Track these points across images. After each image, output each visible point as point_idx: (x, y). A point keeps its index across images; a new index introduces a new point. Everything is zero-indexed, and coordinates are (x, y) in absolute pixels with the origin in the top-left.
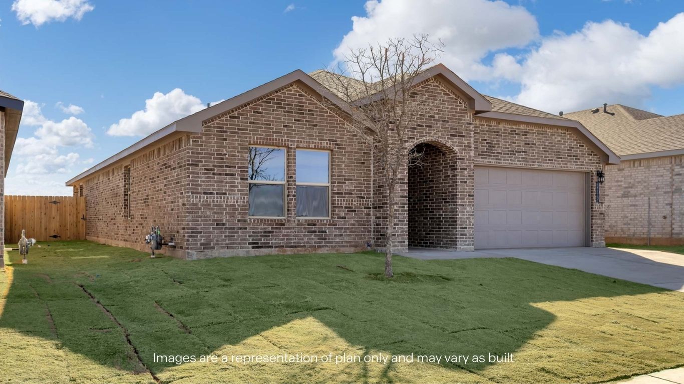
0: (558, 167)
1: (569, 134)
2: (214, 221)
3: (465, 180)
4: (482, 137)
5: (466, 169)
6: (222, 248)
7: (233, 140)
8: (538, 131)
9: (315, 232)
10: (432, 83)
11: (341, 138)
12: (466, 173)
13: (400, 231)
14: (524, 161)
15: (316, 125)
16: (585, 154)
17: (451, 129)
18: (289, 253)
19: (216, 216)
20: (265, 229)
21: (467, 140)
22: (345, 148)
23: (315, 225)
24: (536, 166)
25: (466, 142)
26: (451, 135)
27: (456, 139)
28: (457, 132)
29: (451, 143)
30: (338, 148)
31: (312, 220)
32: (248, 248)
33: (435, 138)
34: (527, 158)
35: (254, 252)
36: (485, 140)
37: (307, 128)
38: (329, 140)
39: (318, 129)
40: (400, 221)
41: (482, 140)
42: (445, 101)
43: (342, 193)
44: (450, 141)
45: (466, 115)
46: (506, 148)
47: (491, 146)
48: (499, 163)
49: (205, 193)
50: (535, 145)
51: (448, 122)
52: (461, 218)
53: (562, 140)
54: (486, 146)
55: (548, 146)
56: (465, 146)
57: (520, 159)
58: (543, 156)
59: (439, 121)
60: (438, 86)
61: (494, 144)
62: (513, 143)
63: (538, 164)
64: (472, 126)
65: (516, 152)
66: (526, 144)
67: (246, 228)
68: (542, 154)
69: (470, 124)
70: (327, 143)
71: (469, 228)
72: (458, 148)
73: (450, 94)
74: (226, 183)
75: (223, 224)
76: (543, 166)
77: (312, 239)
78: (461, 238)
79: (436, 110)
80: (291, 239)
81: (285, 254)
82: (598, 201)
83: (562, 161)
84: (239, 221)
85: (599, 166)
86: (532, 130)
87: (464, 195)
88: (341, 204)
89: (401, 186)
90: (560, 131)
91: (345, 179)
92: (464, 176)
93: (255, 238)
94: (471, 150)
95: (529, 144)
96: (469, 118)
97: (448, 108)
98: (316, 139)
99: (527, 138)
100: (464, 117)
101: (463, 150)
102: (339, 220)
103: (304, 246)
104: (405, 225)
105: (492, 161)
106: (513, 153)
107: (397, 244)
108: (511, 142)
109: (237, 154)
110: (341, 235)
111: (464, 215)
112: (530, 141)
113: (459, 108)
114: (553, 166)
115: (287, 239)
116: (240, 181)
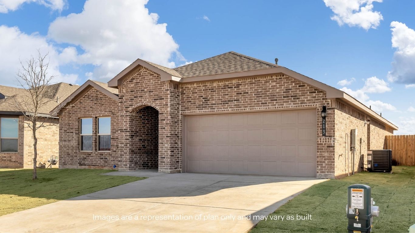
0: (271, 107)
1: (286, 78)
2: (67, 153)
3: (164, 127)
4: (199, 95)
5: (165, 120)
6: (69, 165)
7: (73, 117)
8: (250, 81)
9: (102, 158)
10: (143, 70)
11: (114, 109)
12: (164, 122)
13: (125, 159)
14: (236, 107)
15: (103, 105)
16: (307, 93)
17: (154, 95)
18: (92, 168)
19: (67, 151)
20: (84, 156)
21: (165, 101)
22: (116, 115)
23: (102, 155)
24: (248, 110)
25: (164, 102)
26: (154, 100)
27: (157, 102)
28: (158, 97)
29: (155, 104)
30: (113, 115)
32: (77, 165)
33: (145, 103)
34: (239, 105)
35: (80, 167)
36: (202, 97)
37: (99, 107)
38: (109, 111)
39: (104, 107)
41: (199, 97)
42: (151, 79)
43: (114, 139)
44: (154, 103)
45: (165, 85)
46: (219, 100)
47: (206, 100)
48: (213, 111)
49: (64, 141)
50: (248, 93)
51: (152, 92)
52: (161, 151)
53: (278, 85)
54: (203, 101)
55: (261, 92)
56: (164, 105)
57: (233, 106)
58: (256, 101)
59: (147, 92)
60: (146, 71)
61: (209, 98)
62: (226, 95)
63: (250, 108)
64: (169, 91)
65: (229, 101)
66: (238, 94)
67: (77, 156)
68: (255, 99)
69: (168, 90)
70: (107, 113)
71: (167, 158)
72: (159, 107)
73: (154, 74)
74: (71, 136)
75: (70, 154)
76: (255, 109)
77: (102, 162)
78: (161, 164)
79: (145, 86)
80: (93, 162)
81: (91, 169)
82: (324, 135)
83: (276, 103)
84: (75, 153)
85: (325, 102)
86: (244, 82)
87: (163, 137)
88: (114, 144)
89: (125, 134)
90: (274, 77)
91: (116, 131)
92: (163, 124)
93: (80, 161)
95: (241, 94)
96: (166, 87)
97: (152, 83)
98: (103, 112)
99: (239, 89)
100: (164, 86)
101: (162, 107)
102: (113, 152)
103: (98, 165)
104: (128, 155)
105: (207, 111)
106: (225, 102)
107: (123, 166)
108: (224, 95)
109: (74, 123)
110: (114, 160)
111: (163, 149)
112: (242, 91)
113: (159, 81)
114: (266, 108)
115: (92, 162)
116: (75, 135)
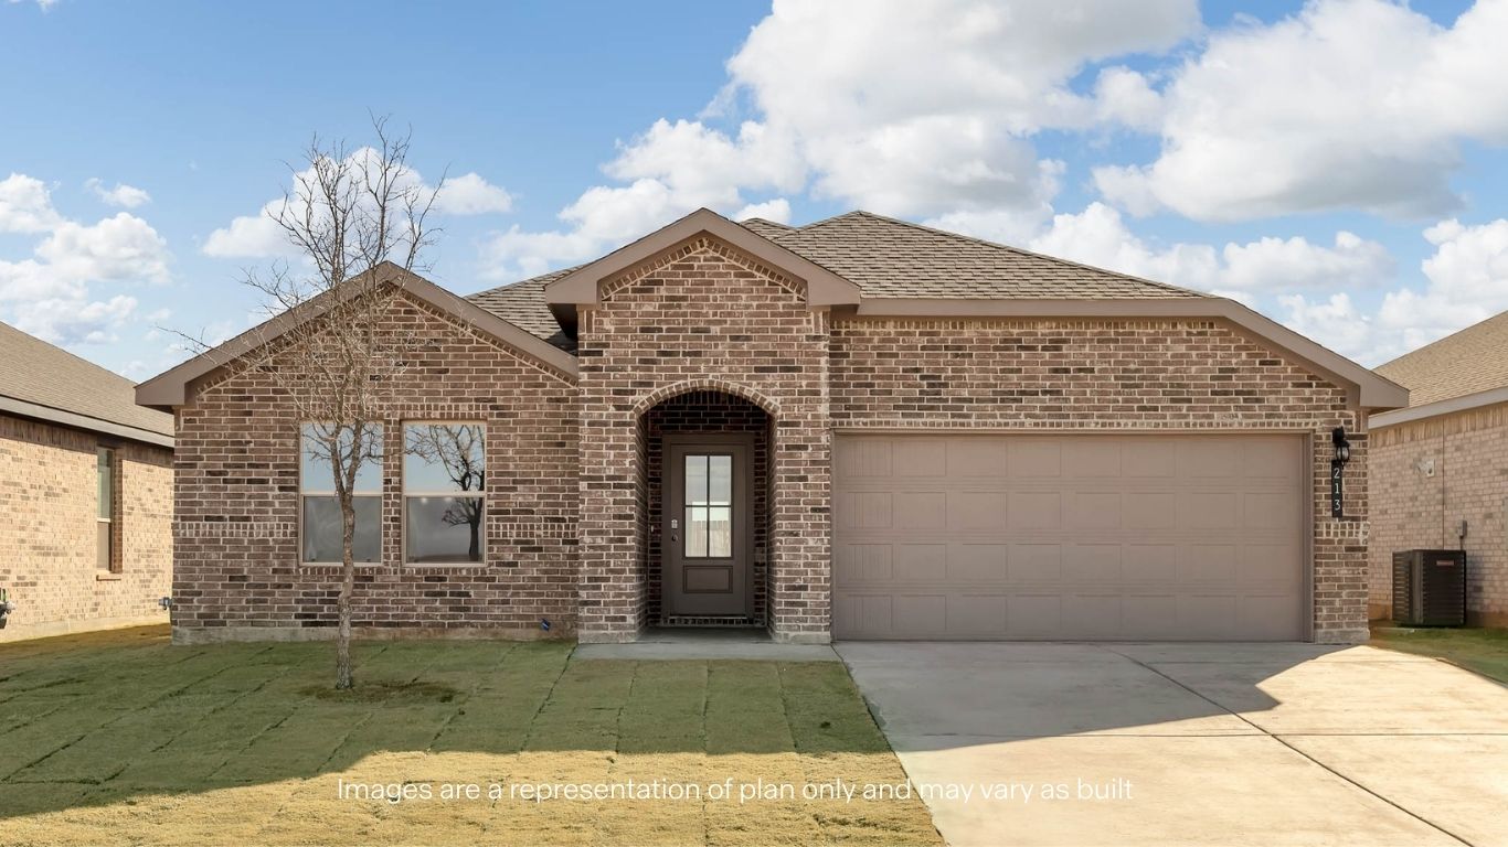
0: (1173, 424)
1: (1220, 334)
2: (225, 571)
3: (802, 473)
4: (905, 363)
5: (805, 448)
6: (242, 623)
7: (264, 414)
8: (1100, 333)
9: (442, 594)
10: (702, 253)
11: (505, 393)
12: (804, 455)
13: (611, 593)
14: (1050, 416)
15: (446, 371)
16: (1286, 385)
17: (758, 354)
18: (382, 637)
19: (229, 561)
20: (331, 587)
21: (808, 377)
22: (516, 415)
23: (442, 579)
24: (1092, 425)
25: (804, 383)
26: (757, 370)
27: (770, 378)
28: (774, 362)
29: (760, 388)
30: (499, 415)
31: (433, 570)
32: (293, 624)
33: (711, 378)
34: (1060, 409)
35: (305, 634)
36: (917, 370)
37: (424, 378)
38: (477, 400)
39: (449, 378)
40: (612, 571)
41: (905, 371)
42: (741, 291)
43: (507, 512)
44: (754, 383)
45: (804, 319)
46: (986, 386)
47: (935, 383)
48: (962, 424)
49: (207, 519)
50: (1092, 370)
51: (748, 338)
52: (787, 565)
53: (1194, 353)
54: (920, 386)
55: (1137, 371)
56: (800, 393)
57: (1038, 412)
58: (1120, 398)
59: (722, 338)
60: (718, 259)
61: (946, 378)
62: (1012, 371)
63: (1100, 421)
64: (823, 343)
65: (1023, 393)
66: (1056, 371)
67: (290, 586)
68: (1118, 393)
69: (817, 338)
70: (471, 408)
71: (813, 588)
72: (779, 398)
73: (756, 273)
74: (250, 497)
75: (244, 578)
76: (1119, 424)
77: (437, 609)
78: (787, 612)
79: (715, 314)
80: (388, 609)
81: (375, 638)
82: (1337, 514)
83: (1189, 409)
84: (275, 571)
85: (1341, 415)
86: (1078, 334)
87: (800, 510)
88: (505, 534)
90: (1182, 328)
91: (515, 482)
92: (799, 463)
93: (309, 605)
94: (819, 401)
95: (1067, 371)
96: (812, 326)
97: (747, 307)
98: (445, 400)
99: (1061, 356)
100: (800, 322)
101: (793, 401)
102: (499, 568)
103: (418, 624)
104: (627, 580)
105: (941, 421)
106: (1008, 397)
107: (603, 622)
108: (1003, 371)
109: (272, 441)
110: (506, 602)
111: (797, 557)
112: (1071, 363)
113: (780, 303)
114: (1157, 425)
115: (378, 609)
116: (277, 492)
